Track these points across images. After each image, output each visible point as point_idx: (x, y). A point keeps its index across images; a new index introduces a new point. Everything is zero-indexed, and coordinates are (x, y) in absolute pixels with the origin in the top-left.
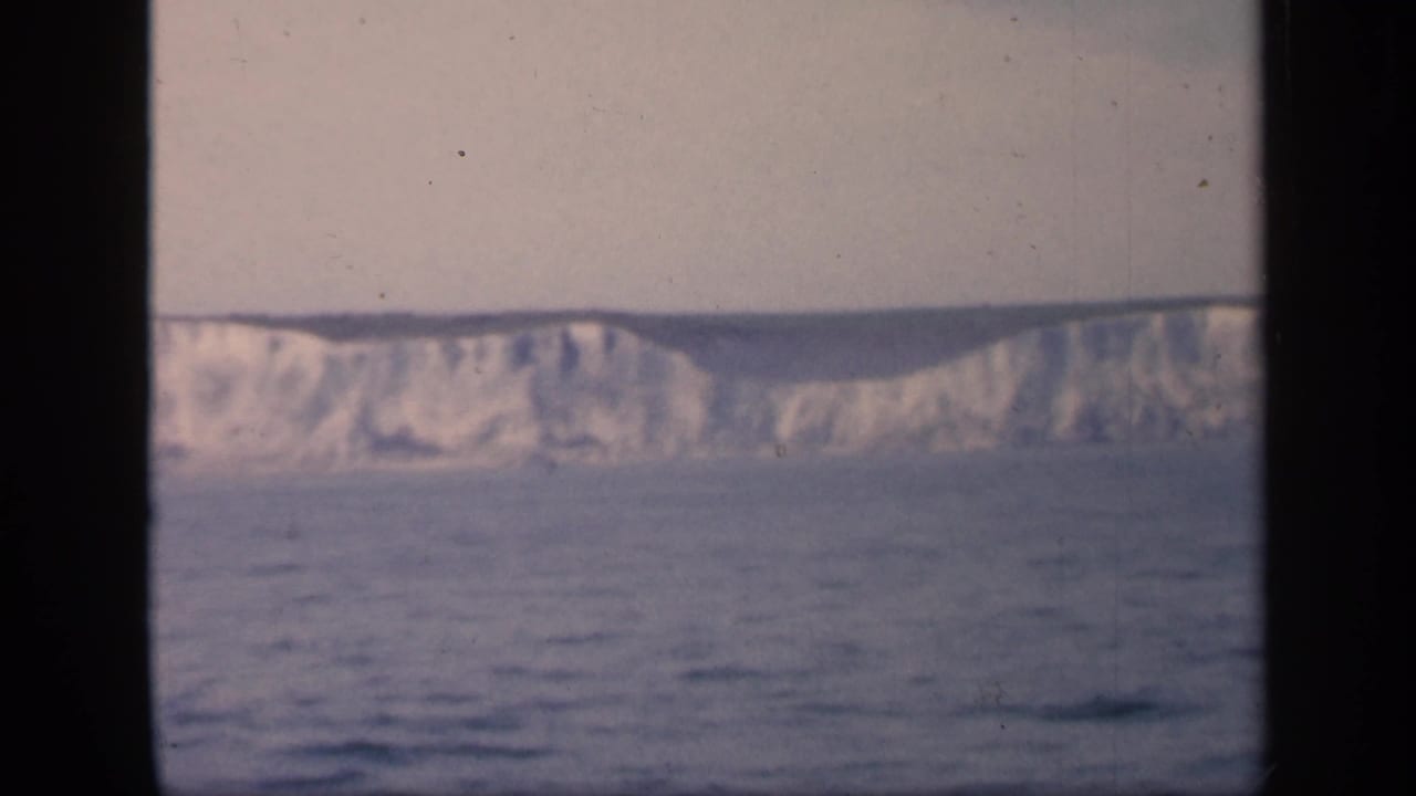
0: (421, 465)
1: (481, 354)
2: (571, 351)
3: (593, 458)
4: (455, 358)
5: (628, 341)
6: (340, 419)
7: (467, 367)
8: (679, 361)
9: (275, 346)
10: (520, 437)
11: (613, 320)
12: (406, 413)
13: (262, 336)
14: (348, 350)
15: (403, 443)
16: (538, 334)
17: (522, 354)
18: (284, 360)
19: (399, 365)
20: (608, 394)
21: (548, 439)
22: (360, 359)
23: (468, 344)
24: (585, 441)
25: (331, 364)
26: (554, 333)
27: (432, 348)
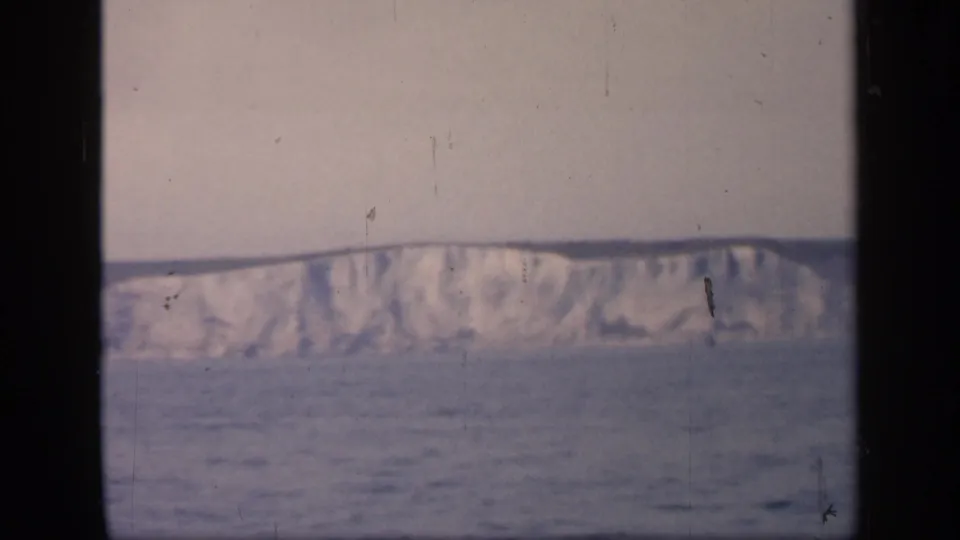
0: (633, 342)
1: (673, 268)
2: (733, 265)
3: (748, 338)
4: (655, 271)
5: (772, 259)
6: (579, 312)
7: (665, 278)
8: (805, 271)
9: (536, 263)
10: (700, 323)
11: (761, 244)
12: (624, 308)
13: (528, 256)
14: (584, 265)
15: (621, 328)
16: (712, 253)
17: (701, 267)
18: (543, 272)
19: (619, 275)
20: (758, 294)
21: (719, 326)
22: (593, 272)
23: (664, 261)
24: (742, 326)
25: (574, 275)
26: (724, 253)
27: (641, 265)
